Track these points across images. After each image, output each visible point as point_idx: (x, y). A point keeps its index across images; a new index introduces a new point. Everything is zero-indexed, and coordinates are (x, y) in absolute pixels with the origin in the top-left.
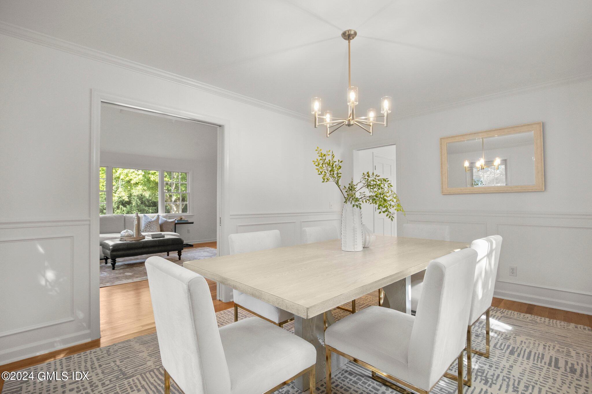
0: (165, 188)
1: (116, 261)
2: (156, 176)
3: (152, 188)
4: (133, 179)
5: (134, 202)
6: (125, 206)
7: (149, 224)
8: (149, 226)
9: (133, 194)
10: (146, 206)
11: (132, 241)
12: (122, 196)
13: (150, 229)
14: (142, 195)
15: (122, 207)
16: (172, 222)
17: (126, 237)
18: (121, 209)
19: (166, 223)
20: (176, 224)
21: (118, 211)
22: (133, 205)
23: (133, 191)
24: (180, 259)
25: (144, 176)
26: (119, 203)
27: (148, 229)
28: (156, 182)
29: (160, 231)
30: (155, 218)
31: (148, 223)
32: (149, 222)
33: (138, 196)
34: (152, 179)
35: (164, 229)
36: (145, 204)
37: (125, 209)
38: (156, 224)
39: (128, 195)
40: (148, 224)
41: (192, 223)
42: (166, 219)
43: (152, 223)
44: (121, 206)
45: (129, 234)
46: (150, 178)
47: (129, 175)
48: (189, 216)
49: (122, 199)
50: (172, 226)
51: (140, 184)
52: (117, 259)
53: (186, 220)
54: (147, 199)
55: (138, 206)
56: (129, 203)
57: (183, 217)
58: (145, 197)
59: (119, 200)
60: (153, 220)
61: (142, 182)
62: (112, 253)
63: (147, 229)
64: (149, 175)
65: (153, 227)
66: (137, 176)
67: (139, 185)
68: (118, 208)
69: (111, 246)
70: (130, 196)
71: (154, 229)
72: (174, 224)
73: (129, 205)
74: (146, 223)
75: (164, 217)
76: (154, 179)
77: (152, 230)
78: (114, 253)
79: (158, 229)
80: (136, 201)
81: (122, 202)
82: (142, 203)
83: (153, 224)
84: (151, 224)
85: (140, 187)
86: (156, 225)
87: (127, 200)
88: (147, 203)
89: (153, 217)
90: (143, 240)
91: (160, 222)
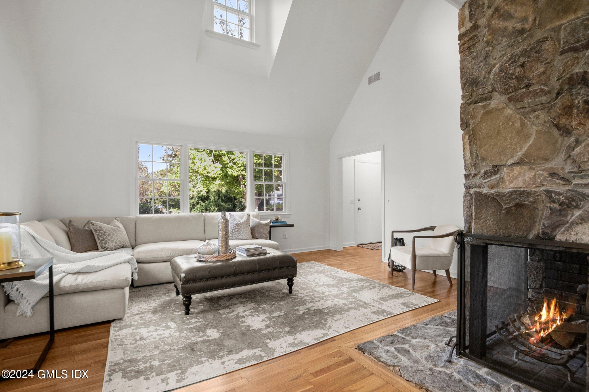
0: (242, 183)
1: (191, 298)
2: (233, 170)
3: (229, 182)
4: (211, 172)
5: (212, 198)
6: (204, 202)
7: (237, 227)
8: (236, 230)
9: (211, 190)
10: (223, 201)
11: (217, 261)
12: (201, 191)
13: (239, 235)
14: (219, 191)
15: (202, 202)
16: (266, 224)
17: (207, 254)
18: (201, 204)
19: (259, 225)
20: (271, 227)
21: (198, 206)
22: (212, 200)
23: (211, 187)
24: (291, 291)
25: (222, 169)
26: (199, 198)
27: (236, 235)
28: (233, 177)
29: (251, 238)
30: (244, 218)
31: (235, 226)
32: (237, 224)
33: (215, 192)
34: (230, 173)
35: (257, 235)
36: (222, 199)
37: (204, 204)
38: (246, 227)
39: (206, 190)
40: (235, 228)
41: (292, 226)
42: (258, 221)
43: (240, 225)
44: (200, 202)
45: (212, 249)
46: (228, 172)
47: (207, 167)
48: (285, 214)
49: (201, 195)
50: (267, 232)
51: (218, 178)
52: (193, 297)
53: (284, 222)
54: (224, 195)
55: (215, 202)
56: (207, 198)
57: (280, 218)
58: (221, 192)
59: (199, 196)
60: (242, 221)
61: (220, 176)
62: (184, 285)
63: (234, 235)
64: (227, 169)
65: (242, 232)
66: (215, 169)
67: (217, 180)
68: (198, 203)
69: (184, 272)
70: (208, 192)
71: (244, 235)
72: (269, 227)
73: (208, 201)
74: (233, 226)
75: (255, 217)
76: (232, 173)
77: (241, 236)
78: (188, 286)
79: (248, 235)
80: (214, 196)
81: (201, 198)
82: (219, 199)
83: (242, 227)
84: (239, 228)
85: (218, 182)
86: (245, 229)
87: (205, 195)
88: (223, 198)
89: (242, 217)
90: (233, 260)
91: (251, 224)
